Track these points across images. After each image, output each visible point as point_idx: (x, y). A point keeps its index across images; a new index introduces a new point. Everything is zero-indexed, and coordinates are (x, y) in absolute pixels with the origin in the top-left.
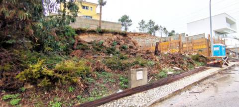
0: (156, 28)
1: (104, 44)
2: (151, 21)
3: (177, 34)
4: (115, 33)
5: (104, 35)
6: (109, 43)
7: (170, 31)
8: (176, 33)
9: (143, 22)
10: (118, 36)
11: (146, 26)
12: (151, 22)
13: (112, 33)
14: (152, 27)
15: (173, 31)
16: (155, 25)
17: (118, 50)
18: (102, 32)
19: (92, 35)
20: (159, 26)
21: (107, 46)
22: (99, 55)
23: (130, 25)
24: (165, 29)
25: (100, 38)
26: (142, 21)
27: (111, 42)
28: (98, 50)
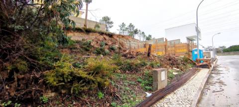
0: (136, 32)
1: (92, 44)
2: (131, 24)
3: (154, 39)
4: (102, 34)
5: (91, 34)
6: (97, 43)
7: (147, 35)
8: (152, 37)
9: (123, 25)
10: (105, 36)
11: (127, 28)
12: (131, 26)
13: (99, 33)
14: (132, 30)
15: (150, 36)
16: (135, 29)
17: (107, 51)
18: (88, 31)
19: (78, 33)
20: (138, 29)
21: (96, 46)
22: (88, 55)
23: (111, 27)
24: (143, 33)
25: (87, 37)
26: (123, 23)
27: (99, 42)
28: (87, 50)
